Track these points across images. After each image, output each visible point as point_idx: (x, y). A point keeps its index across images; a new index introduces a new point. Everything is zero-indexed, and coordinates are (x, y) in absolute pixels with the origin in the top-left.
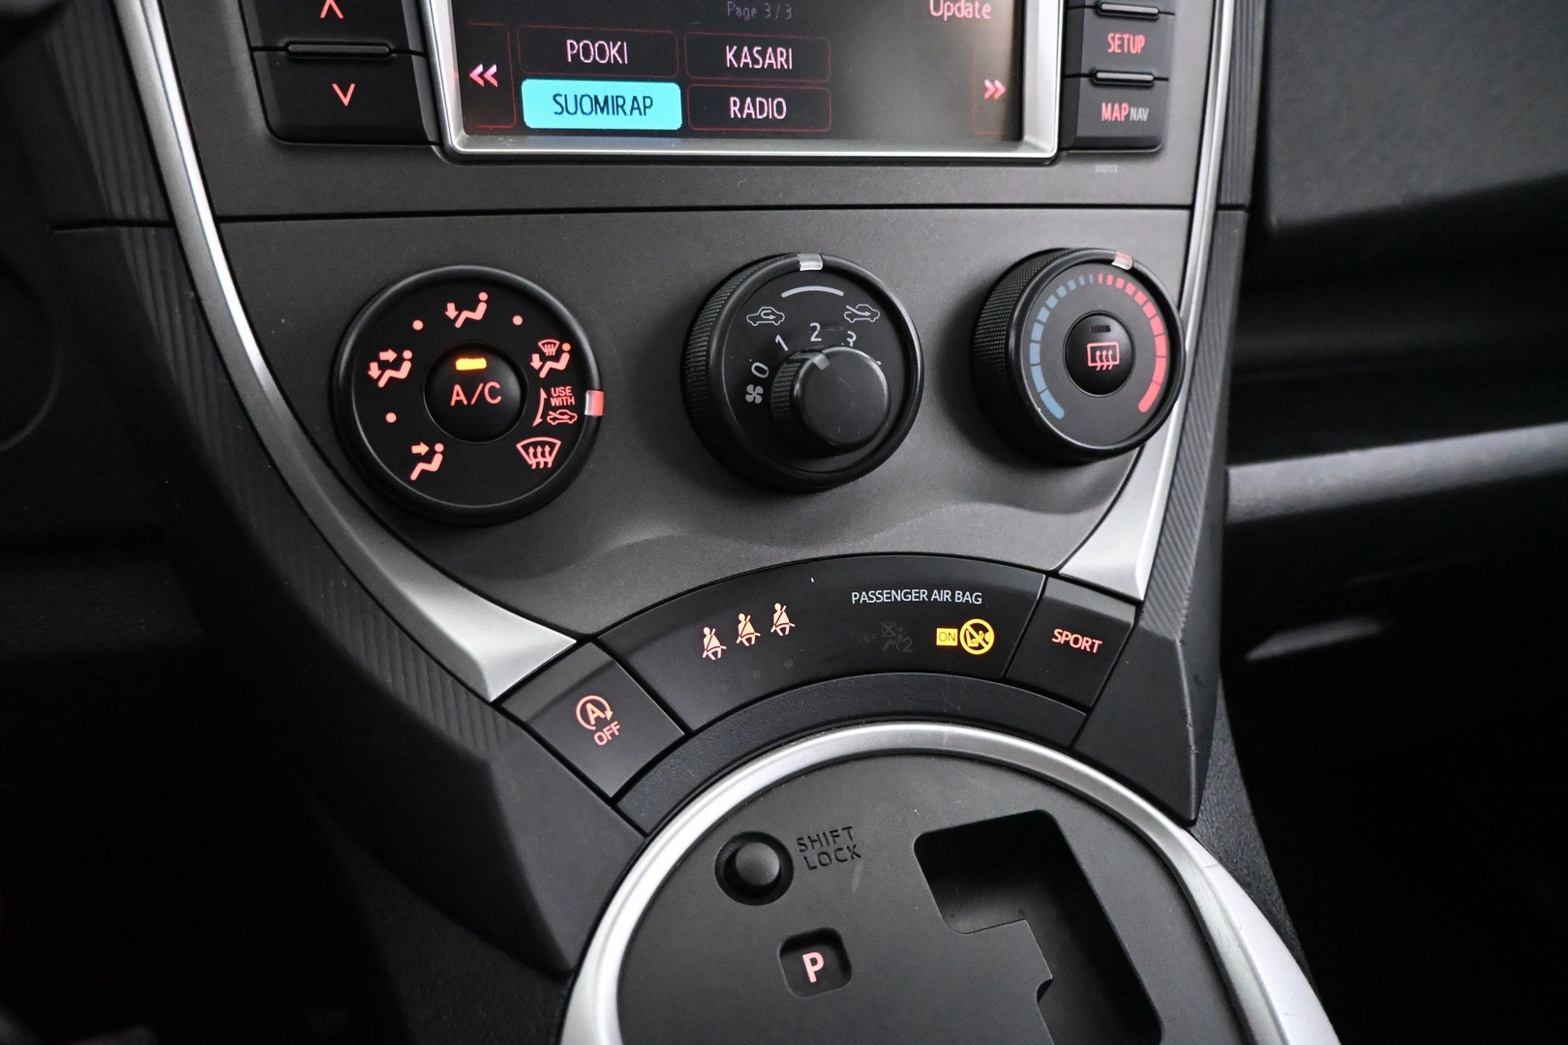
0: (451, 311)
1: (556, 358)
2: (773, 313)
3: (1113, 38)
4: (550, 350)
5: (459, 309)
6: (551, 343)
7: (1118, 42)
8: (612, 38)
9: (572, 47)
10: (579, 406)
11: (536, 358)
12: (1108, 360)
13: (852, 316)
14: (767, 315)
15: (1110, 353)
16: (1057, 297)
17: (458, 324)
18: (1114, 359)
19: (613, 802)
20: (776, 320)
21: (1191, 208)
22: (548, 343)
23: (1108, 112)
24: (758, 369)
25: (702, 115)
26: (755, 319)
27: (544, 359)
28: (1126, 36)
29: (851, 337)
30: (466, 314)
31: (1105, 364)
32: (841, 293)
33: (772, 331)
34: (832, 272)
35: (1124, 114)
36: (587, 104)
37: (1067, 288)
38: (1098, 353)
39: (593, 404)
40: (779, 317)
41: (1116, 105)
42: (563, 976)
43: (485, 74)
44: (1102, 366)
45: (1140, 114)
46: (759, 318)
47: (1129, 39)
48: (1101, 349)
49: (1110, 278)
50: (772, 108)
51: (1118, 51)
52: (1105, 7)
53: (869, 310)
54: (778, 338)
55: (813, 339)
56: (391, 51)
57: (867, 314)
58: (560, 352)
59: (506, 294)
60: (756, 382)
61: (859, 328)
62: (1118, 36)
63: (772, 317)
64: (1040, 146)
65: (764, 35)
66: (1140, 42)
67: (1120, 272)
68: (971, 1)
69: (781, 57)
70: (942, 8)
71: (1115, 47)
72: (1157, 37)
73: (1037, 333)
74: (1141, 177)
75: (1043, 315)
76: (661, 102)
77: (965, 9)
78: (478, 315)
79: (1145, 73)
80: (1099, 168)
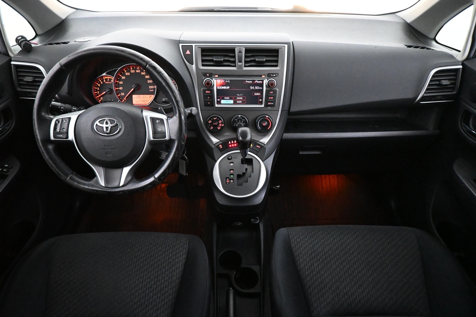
1: (221, 122)
8: (228, 97)
9: (225, 98)
10: (222, 125)
11: (219, 122)
14: (236, 120)
16: (261, 119)
17: (214, 119)
21: (278, 111)
23: (269, 104)
24: (235, 123)
25: (235, 103)
31: (264, 125)
33: (236, 121)
34: (241, 117)
36: (226, 102)
39: (223, 125)
42: (216, 161)
43: (219, 100)
45: (272, 104)
50: (241, 102)
52: (269, 95)
56: (212, 100)
57: (244, 120)
59: (218, 117)
64: (263, 106)
65: (240, 96)
66: (272, 98)
67: (267, 118)
68: (258, 93)
69: (241, 98)
70: (256, 94)
71: (270, 98)
72: (275, 97)
73: (259, 122)
74: (273, 108)
75: (259, 121)
76: (232, 102)
77: (258, 94)
78: (216, 119)
79: (273, 100)
80: (269, 108)
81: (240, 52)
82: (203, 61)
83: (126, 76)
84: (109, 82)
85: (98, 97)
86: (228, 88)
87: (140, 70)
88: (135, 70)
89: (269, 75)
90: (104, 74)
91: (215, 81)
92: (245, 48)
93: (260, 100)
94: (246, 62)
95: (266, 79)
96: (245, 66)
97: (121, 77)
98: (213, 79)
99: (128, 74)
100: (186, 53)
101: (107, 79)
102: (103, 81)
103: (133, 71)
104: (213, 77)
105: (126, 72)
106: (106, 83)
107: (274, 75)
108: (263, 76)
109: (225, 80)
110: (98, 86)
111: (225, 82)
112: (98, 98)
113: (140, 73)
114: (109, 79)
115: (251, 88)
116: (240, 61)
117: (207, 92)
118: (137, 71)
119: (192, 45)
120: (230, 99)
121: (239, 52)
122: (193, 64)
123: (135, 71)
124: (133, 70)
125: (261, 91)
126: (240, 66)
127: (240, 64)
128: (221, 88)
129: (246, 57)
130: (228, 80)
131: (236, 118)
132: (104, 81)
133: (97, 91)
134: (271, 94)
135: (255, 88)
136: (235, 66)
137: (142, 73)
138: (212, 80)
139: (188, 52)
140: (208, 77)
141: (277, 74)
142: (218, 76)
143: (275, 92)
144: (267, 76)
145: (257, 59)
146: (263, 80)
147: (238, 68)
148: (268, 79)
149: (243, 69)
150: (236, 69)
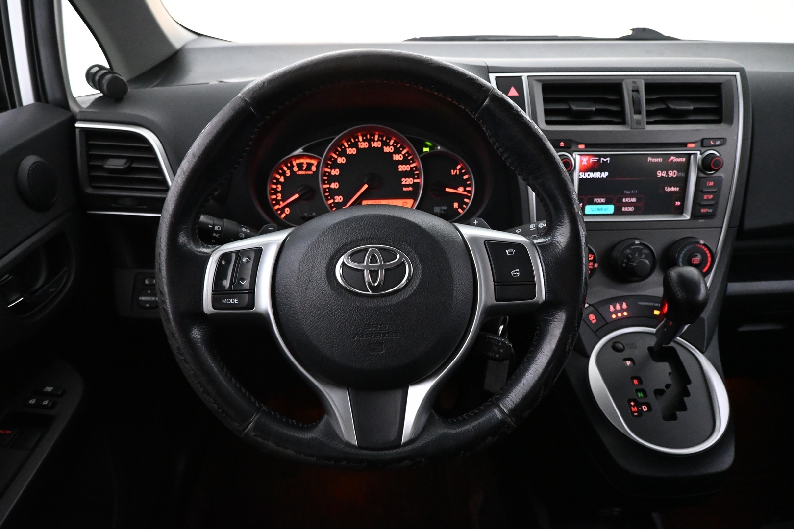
3: (705, 196)
8: (602, 198)
9: (595, 200)
10: (594, 266)
13: (644, 252)
14: (628, 251)
16: (687, 249)
18: (698, 262)
19: (595, 332)
21: (722, 228)
23: (703, 210)
24: (625, 261)
25: (618, 212)
26: (626, 252)
28: (708, 196)
29: (643, 256)
32: (642, 248)
33: (628, 254)
34: (641, 244)
35: (706, 211)
36: (597, 209)
37: (689, 247)
39: (596, 266)
40: (630, 252)
41: (705, 209)
42: (588, 357)
43: (581, 204)
44: (695, 263)
45: (710, 210)
48: (695, 259)
49: (699, 246)
50: (631, 209)
52: (704, 191)
53: (647, 251)
54: (630, 255)
55: (636, 256)
60: (625, 263)
61: (645, 254)
64: (687, 216)
65: (631, 196)
66: (711, 197)
67: (701, 244)
68: (674, 187)
69: (634, 200)
70: (668, 189)
71: (705, 198)
72: (716, 194)
73: (681, 256)
74: (710, 222)
75: (683, 253)
76: (610, 209)
77: (673, 189)
79: (712, 202)
80: (700, 221)
82: (547, 112)
83: (348, 157)
84: (306, 170)
85: (281, 207)
86: (605, 175)
87: (382, 141)
88: (369, 141)
89: (703, 143)
90: (299, 151)
91: (578, 158)
92: (644, 79)
93: (678, 203)
94: (649, 114)
95: (699, 153)
96: (648, 123)
97: (336, 160)
98: (574, 154)
99: (352, 151)
100: (510, 94)
101: (303, 163)
102: (291, 168)
103: (364, 145)
104: (573, 148)
105: (348, 148)
106: (299, 175)
107: (718, 143)
108: (691, 146)
109: (600, 156)
110: (278, 182)
111: (599, 160)
112: (278, 209)
113: (382, 148)
114: (307, 163)
115: (660, 174)
116: (638, 112)
118: (375, 145)
119: (521, 77)
120: (606, 203)
121: (633, 91)
123: (370, 145)
124: (364, 141)
125: (683, 182)
126: (638, 123)
127: (637, 117)
128: (589, 175)
129: (648, 102)
130: (605, 156)
131: (629, 247)
132: (295, 169)
133: (276, 192)
134: (710, 187)
135: (667, 174)
136: (623, 123)
137: (387, 150)
138: (572, 156)
139: (513, 92)
140: (563, 149)
141: (722, 140)
142: (586, 147)
143: (719, 182)
144: (699, 144)
145: (674, 105)
146: (690, 155)
147: (631, 129)
148: (702, 152)
149: (644, 129)
150: (629, 130)
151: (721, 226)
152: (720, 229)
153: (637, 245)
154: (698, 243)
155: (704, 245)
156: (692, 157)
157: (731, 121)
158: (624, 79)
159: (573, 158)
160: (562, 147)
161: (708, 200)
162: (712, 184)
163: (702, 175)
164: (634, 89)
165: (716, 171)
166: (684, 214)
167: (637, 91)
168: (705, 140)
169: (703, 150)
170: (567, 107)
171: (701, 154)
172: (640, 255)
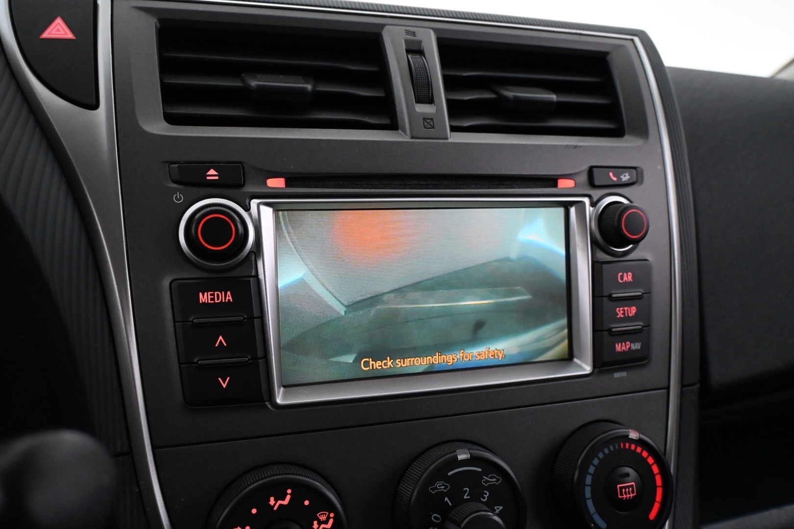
0: (272, 502)
1: (326, 522)
2: (443, 485)
3: (619, 311)
4: (323, 518)
5: (276, 500)
6: (323, 514)
7: (622, 312)
11: (315, 523)
12: (629, 494)
13: (487, 482)
14: (440, 486)
15: (631, 489)
16: (599, 458)
17: (275, 508)
18: (633, 492)
20: (445, 489)
21: (668, 388)
22: (322, 514)
23: (619, 348)
24: (435, 518)
26: (433, 489)
27: (320, 523)
28: (626, 308)
29: (486, 494)
30: (280, 502)
31: (628, 496)
32: (480, 470)
33: (442, 495)
34: (474, 460)
35: (628, 347)
37: (604, 453)
38: (624, 490)
40: (446, 487)
41: (623, 344)
44: (626, 497)
45: (636, 346)
46: (436, 489)
47: (627, 309)
48: (625, 488)
49: (627, 445)
51: (622, 316)
52: (614, 296)
53: (495, 478)
54: (446, 499)
55: (465, 497)
56: (249, 360)
57: (494, 480)
58: (328, 518)
59: (301, 490)
61: (491, 488)
62: (621, 309)
63: (443, 487)
64: (584, 367)
66: (633, 310)
67: (632, 441)
71: (620, 315)
72: (643, 302)
73: (589, 480)
74: (638, 376)
75: (592, 470)
78: (286, 502)
79: (637, 325)
80: (617, 375)
81: (415, 50)
82: (170, 95)
89: (593, 178)
92: (435, 30)
94: (456, 109)
95: (586, 200)
96: (454, 129)
98: (254, 203)
100: (46, 35)
104: (250, 188)
107: (625, 178)
108: (566, 183)
116: (425, 95)
117: (204, 298)
121: (408, 51)
122: (95, 106)
126: (428, 121)
129: (450, 83)
131: (440, 473)
134: (627, 285)
136: (393, 125)
138: (247, 209)
139: (58, 30)
140: (214, 189)
141: (634, 171)
142: (288, 184)
143: (643, 271)
144: (584, 178)
145: (511, 91)
146: (567, 206)
147: (412, 138)
148: (595, 199)
149: (447, 139)
150: (407, 139)
151: (666, 385)
152: (665, 391)
153: (464, 463)
154: (626, 437)
155: (640, 442)
156: (573, 210)
157: (642, 129)
158: (383, 26)
159: (250, 215)
160: (212, 184)
161: (627, 319)
162: (628, 277)
163: (602, 256)
164: (411, 48)
165: (636, 242)
166: (575, 360)
167: (420, 52)
168: (595, 170)
169: (596, 194)
170: (238, 84)
171: (593, 204)
172: (476, 497)
